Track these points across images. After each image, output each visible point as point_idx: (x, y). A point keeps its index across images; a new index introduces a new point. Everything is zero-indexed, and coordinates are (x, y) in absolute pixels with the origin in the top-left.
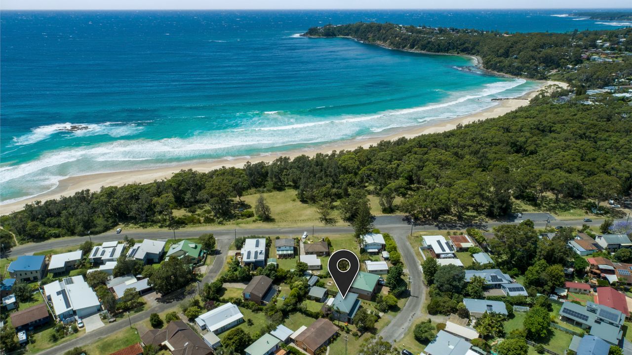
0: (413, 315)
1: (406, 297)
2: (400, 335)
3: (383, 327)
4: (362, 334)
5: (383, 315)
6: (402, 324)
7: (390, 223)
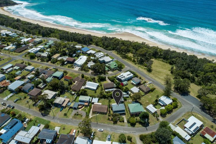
0: (134, 132)
1: (143, 126)
2: (119, 132)
3: (119, 125)
4: (111, 120)
5: (126, 123)
6: (126, 130)
7: (192, 102)
